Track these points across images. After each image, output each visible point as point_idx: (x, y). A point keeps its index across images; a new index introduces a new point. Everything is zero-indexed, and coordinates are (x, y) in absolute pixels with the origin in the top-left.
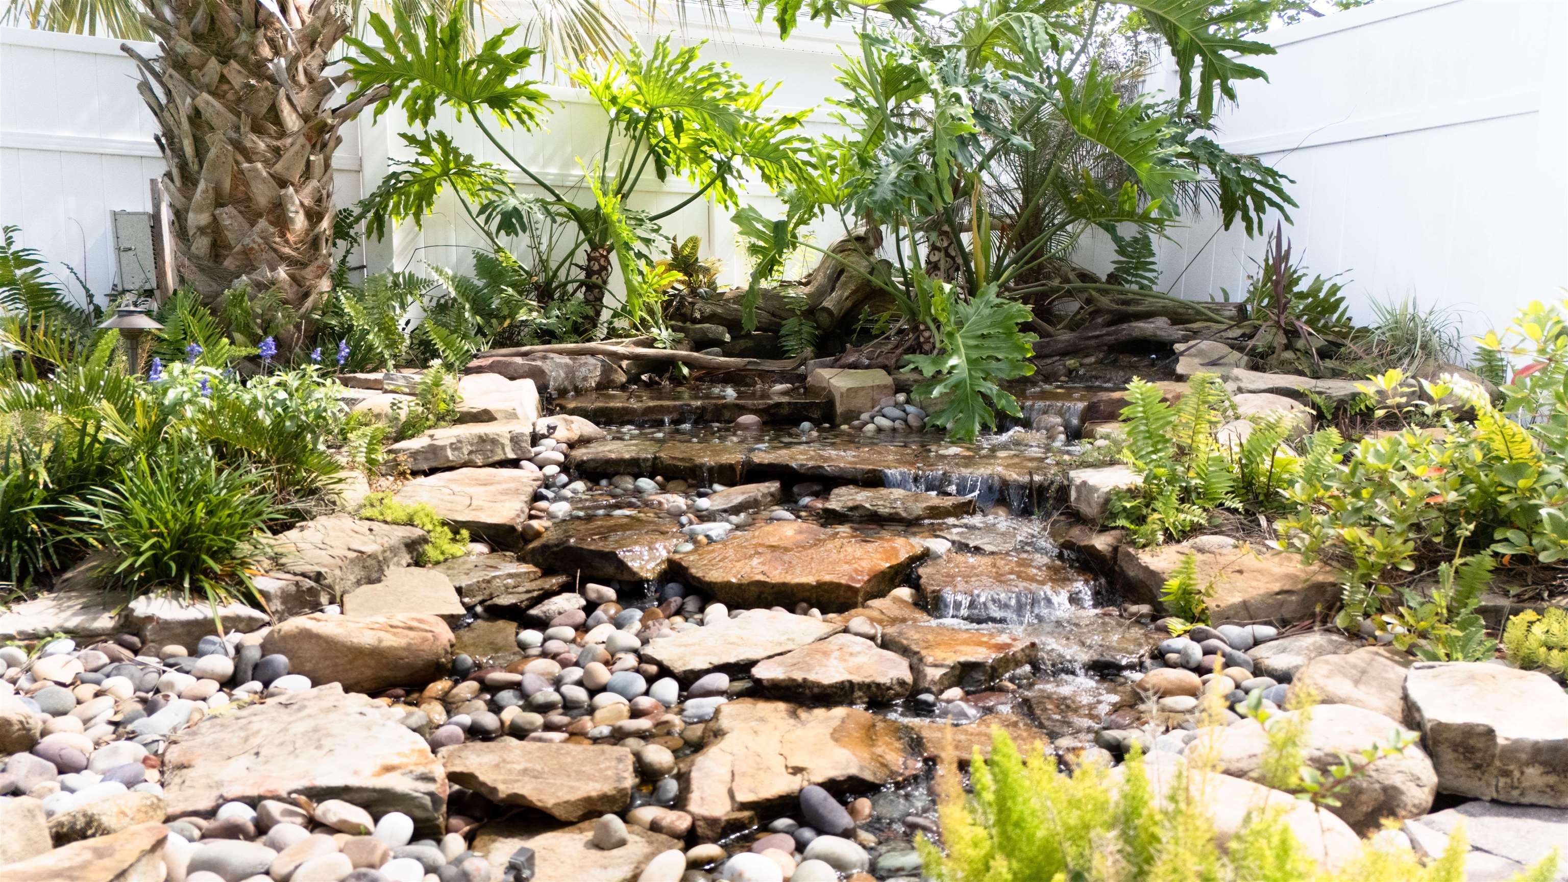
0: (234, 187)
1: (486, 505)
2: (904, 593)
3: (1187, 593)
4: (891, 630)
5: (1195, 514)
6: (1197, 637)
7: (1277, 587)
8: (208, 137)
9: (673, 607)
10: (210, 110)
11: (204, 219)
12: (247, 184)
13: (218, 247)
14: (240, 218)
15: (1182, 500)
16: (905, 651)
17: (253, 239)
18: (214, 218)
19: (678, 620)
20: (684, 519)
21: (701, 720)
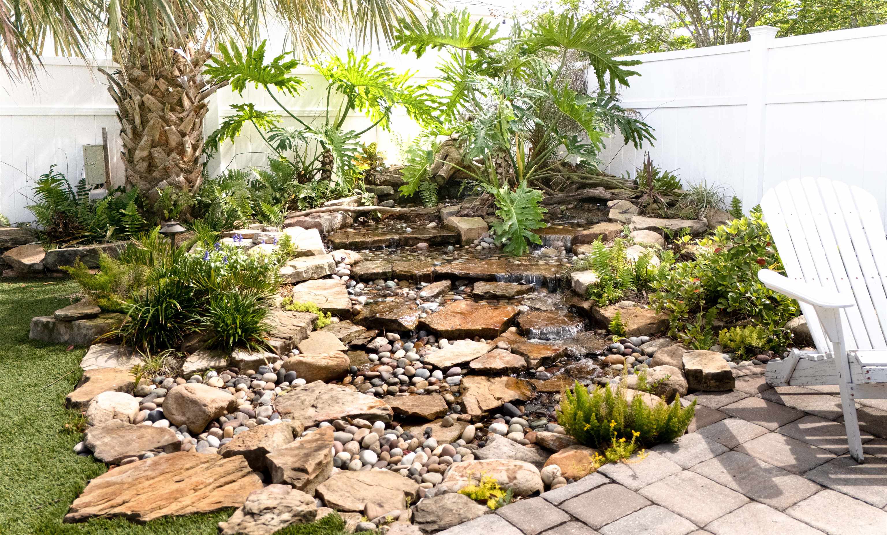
0: (160, 138)
1: (333, 300)
2: (513, 329)
3: (618, 325)
4: (514, 346)
5: (619, 293)
6: (622, 342)
7: (649, 322)
8: (149, 116)
9: (425, 341)
10: (150, 102)
11: (145, 154)
12: (167, 136)
13: (151, 166)
14: (163, 153)
15: (615, 287)
16: (522, 354)
17: (169, 163)
18: (150, 153)
19: (428, 346)
20: (418, 302)
21: (455, 385)
